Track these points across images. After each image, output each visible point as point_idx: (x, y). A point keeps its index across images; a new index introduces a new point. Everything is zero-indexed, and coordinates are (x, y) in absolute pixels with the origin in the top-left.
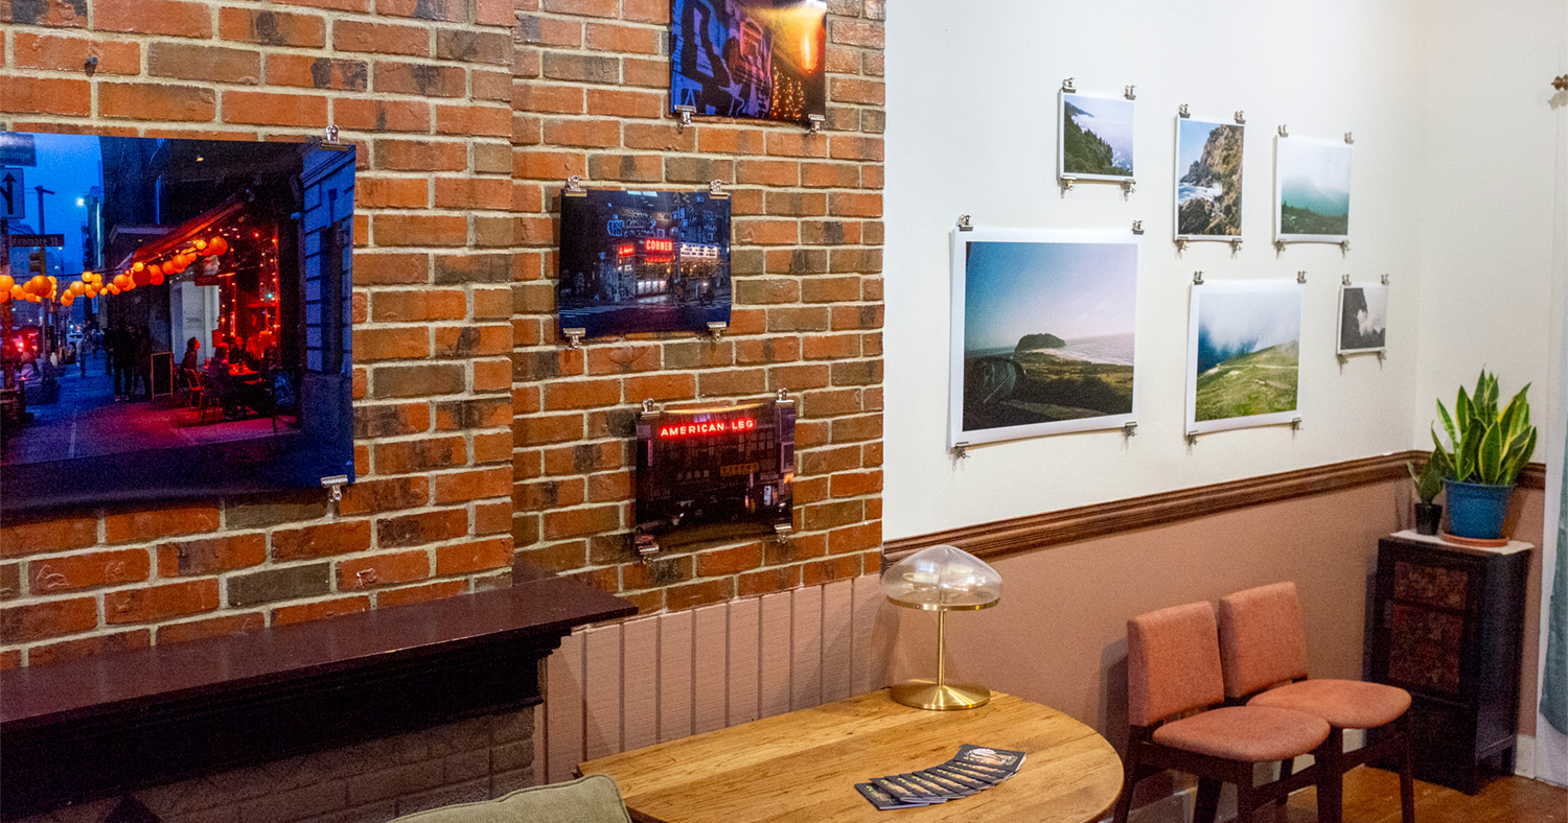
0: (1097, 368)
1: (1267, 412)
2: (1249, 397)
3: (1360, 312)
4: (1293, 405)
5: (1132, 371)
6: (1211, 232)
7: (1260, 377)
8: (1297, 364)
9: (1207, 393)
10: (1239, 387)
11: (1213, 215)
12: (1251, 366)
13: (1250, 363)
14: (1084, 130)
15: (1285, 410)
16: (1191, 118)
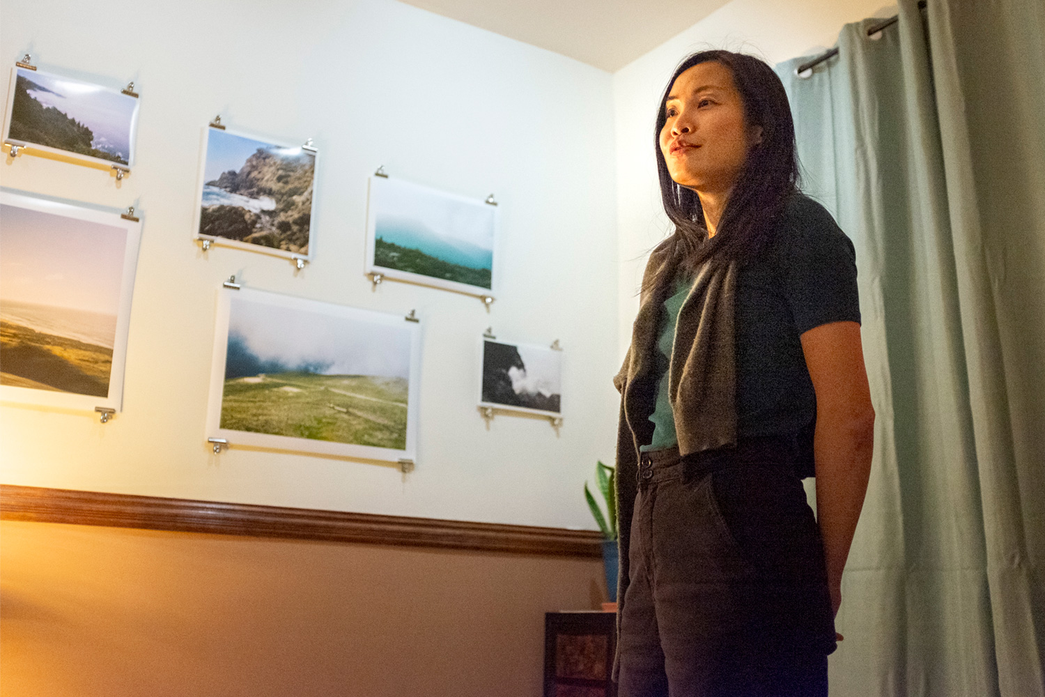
0: (42, 338)
1: (351, 442)
2: (319, 421)
3: (513, 372)
4: (400, 443)
5: (111, 355)
6: (256, 241)
7: (338, 402)
8: (405, 402)
9: (242, 402)
10: (300, 406)
11: (258, 226)
12: (322, 388)
13: (321, 385)
14: (45, 106)
15: (384, 446)
16: (228, 131)
